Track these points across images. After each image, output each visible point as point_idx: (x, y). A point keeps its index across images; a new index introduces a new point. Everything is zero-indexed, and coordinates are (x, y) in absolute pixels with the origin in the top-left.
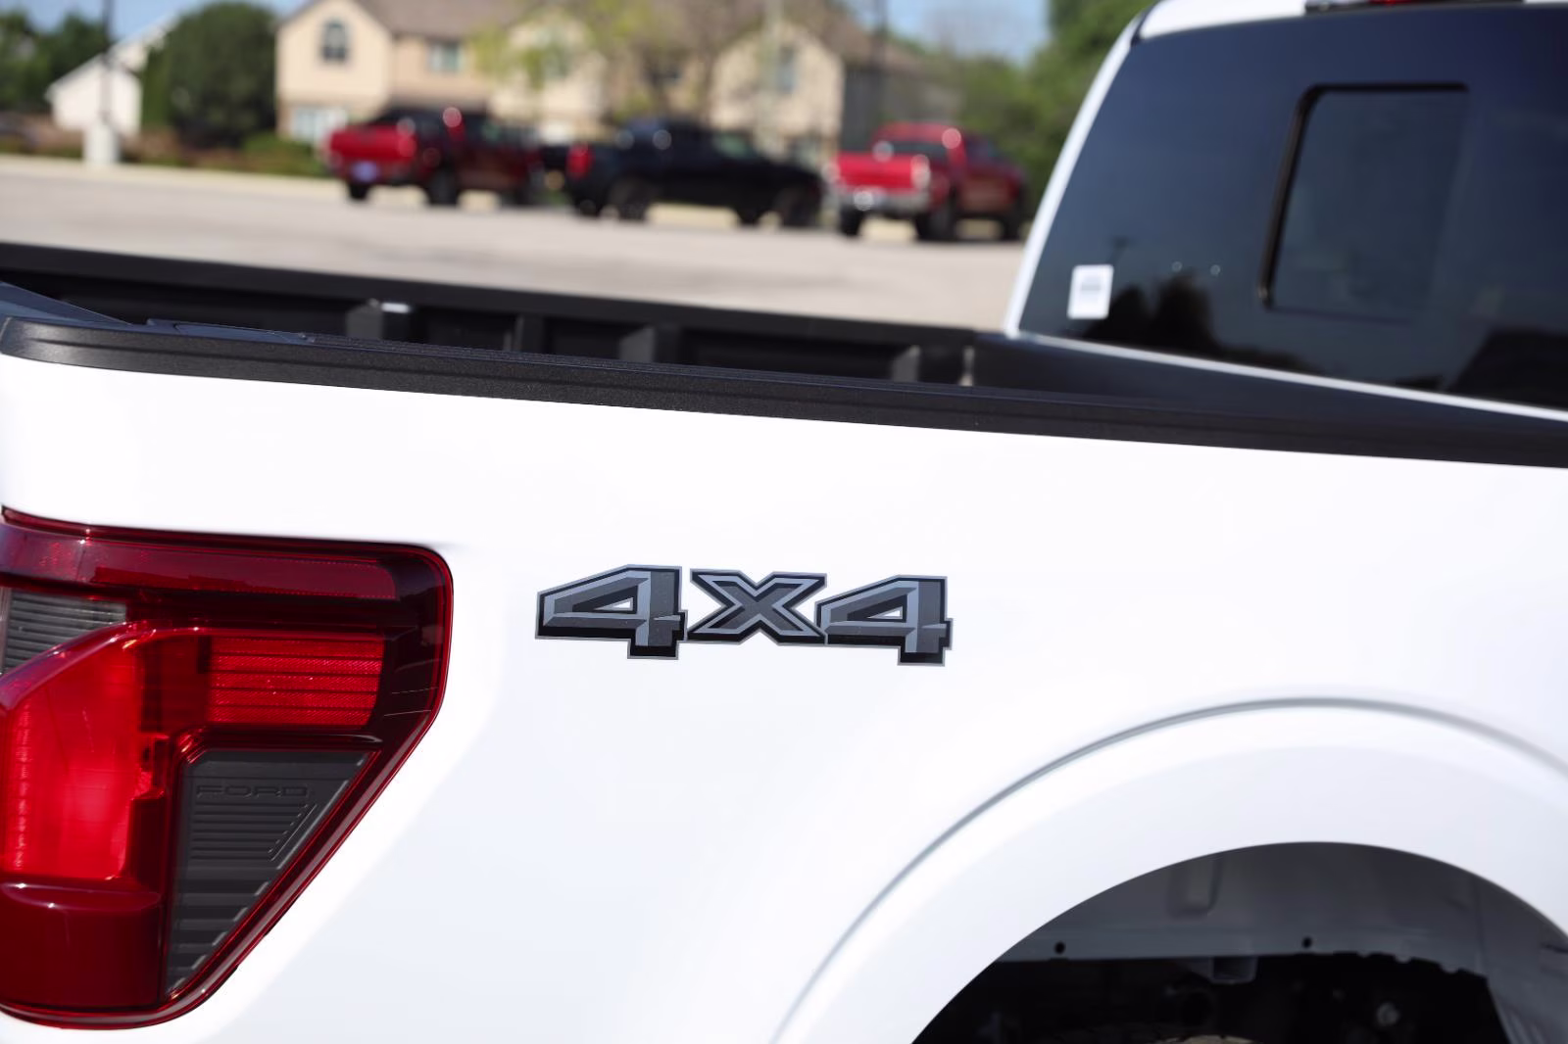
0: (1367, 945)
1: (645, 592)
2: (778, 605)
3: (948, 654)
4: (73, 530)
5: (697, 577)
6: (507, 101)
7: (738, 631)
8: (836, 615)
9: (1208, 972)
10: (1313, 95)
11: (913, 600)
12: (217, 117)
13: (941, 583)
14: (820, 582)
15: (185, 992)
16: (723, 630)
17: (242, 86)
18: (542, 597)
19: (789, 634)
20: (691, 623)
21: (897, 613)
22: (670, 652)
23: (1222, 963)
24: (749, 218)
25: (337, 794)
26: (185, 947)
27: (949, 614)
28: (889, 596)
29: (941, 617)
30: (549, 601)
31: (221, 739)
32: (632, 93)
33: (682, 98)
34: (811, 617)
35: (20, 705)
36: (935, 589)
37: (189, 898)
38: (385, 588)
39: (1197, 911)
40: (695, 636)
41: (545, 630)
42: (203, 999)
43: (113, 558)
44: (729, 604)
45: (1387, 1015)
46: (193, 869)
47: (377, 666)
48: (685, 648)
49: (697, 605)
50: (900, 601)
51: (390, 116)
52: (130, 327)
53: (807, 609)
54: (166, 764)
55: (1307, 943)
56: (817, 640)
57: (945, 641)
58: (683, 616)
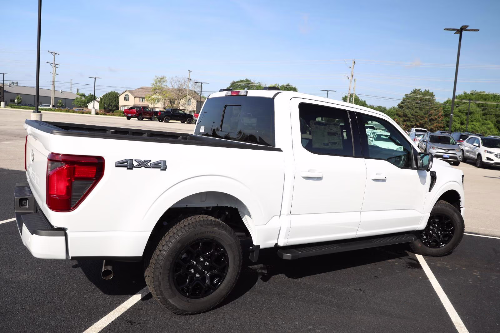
0: (224, 205)
1: (129, 162)
2: (145, 164)
3: (166, 169)
4: (59, 154)
5: (135, 160)
6: (151, 106)
7: (140, 167)
8: (152, 165)
9: (206, 209)
10: (226, 106)
11: (162, 163)
12: (110, 108)
13: (166, 161)
14: (151, 161)
15: (73, 208)
16: (139, 166)
17: (114, 104)
18: (116, 162)
19: (147, 167)
20: (134, 166)
21: (160, 165)
22: (132, 169)
23: (207, 208)
24: (183, 122)
25: (91, 186)
26: (73, 203)
27: (167, 165)
28: (159, 163)
29: (166, 165)
30: (117, 163)
31: (77, 179)
32: (168, 105)
33: (175, 106)
34: (149, 165)
35: (53, 174)
36: (165, 162)
37: (73, 197)
38: (96, 161)
39: (204, 201)
40: (135, 167)
41: (116, 166)
42: (75, 209)
43: (65, 158)
44: (139, 163)
45: (227, 213)
46: (74, 194)
47: (95, 170)
48: (134, 168)
49: (135, 164)
50: (160, 163)
51: (133, 108)
52: (66, 131)
53: (149, 164)
54: (70, 182)
55: (217, 205)
56: (150, 168)
57: (166, 168)
58: (133, 165)
